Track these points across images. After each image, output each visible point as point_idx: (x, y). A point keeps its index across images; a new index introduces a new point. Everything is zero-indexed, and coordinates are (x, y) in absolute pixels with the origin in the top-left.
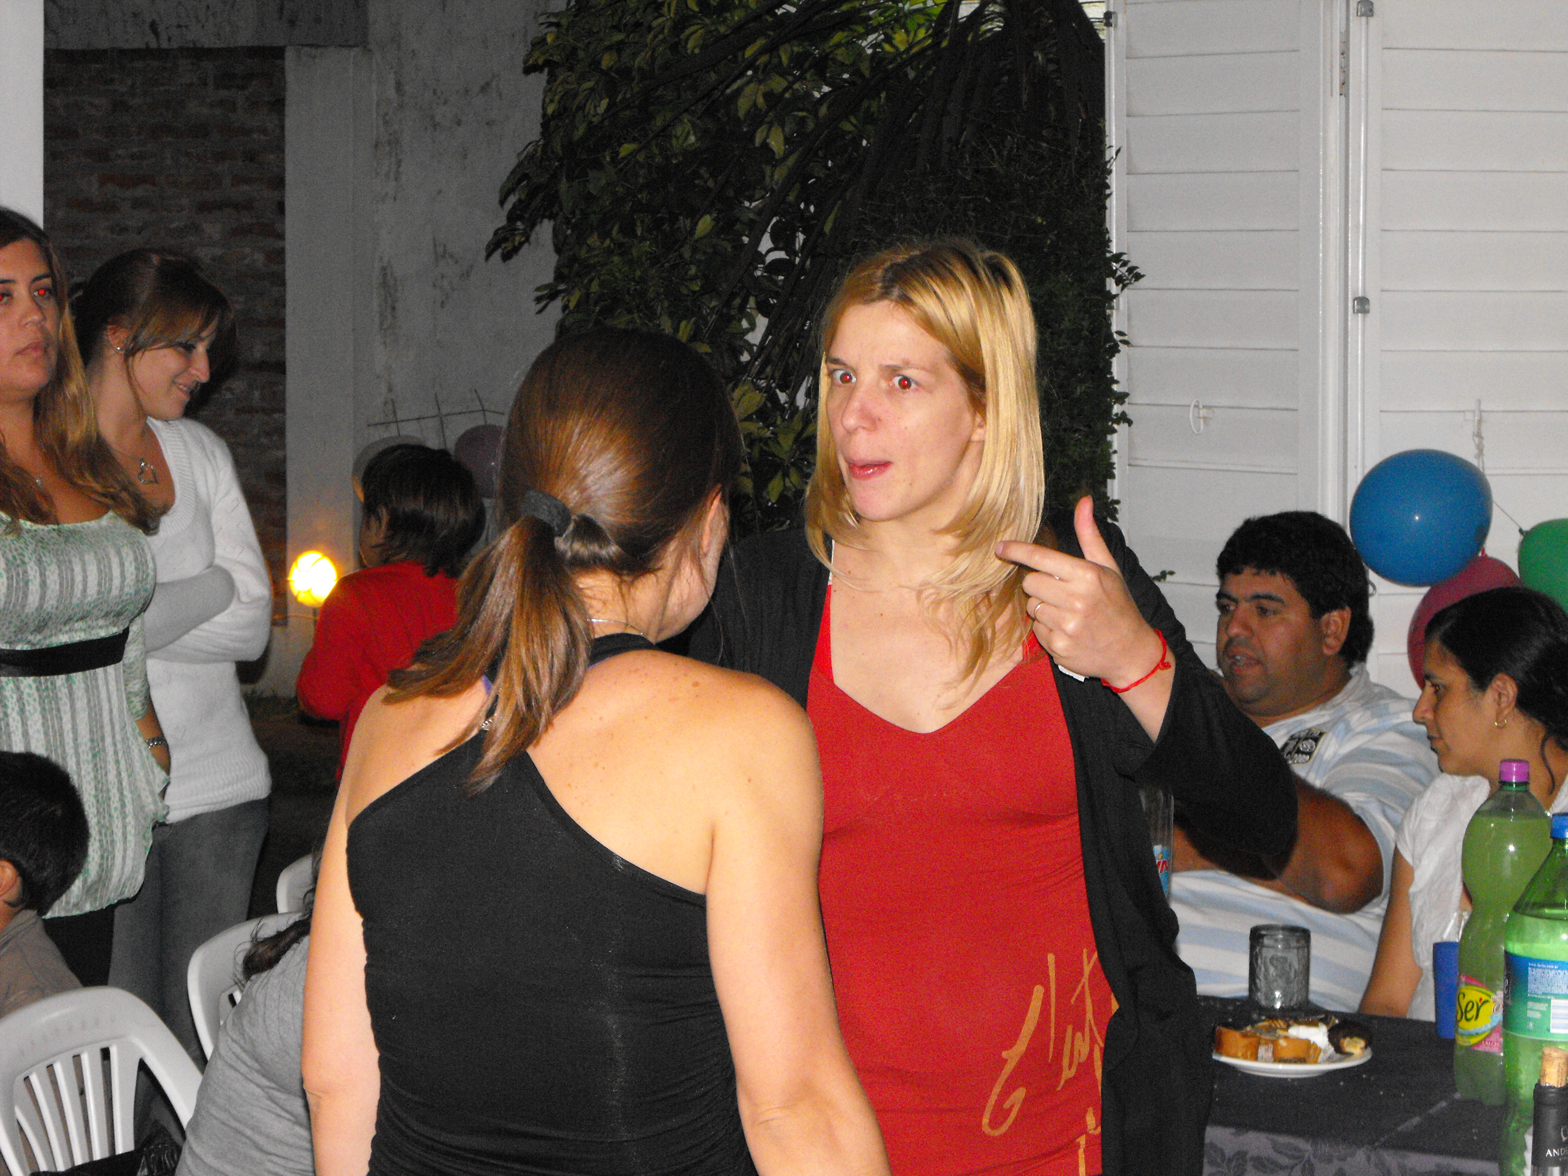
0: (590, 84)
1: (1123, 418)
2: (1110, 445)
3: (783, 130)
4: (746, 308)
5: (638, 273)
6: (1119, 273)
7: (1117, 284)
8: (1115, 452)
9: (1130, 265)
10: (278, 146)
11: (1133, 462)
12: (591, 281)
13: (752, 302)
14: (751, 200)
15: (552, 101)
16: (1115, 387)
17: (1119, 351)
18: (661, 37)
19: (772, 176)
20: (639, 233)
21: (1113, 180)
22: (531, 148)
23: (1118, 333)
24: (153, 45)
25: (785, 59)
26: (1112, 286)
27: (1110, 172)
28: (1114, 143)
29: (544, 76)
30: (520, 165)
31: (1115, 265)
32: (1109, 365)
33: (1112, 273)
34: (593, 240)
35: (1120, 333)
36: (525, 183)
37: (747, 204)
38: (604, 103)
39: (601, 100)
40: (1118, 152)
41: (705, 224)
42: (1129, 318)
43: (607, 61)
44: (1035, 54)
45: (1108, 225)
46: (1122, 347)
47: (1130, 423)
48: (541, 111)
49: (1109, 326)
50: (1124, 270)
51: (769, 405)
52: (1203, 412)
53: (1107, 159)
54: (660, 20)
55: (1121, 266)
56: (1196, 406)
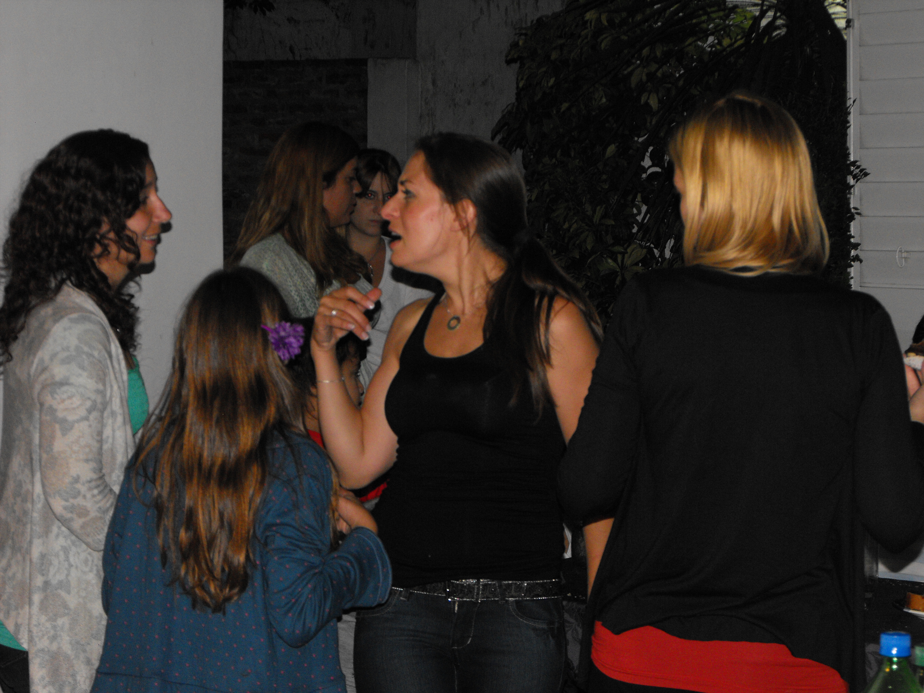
0: (544, 69)
1: (857, 258)
2: (849, 274)
3: (657, 96)
4: (635, 201)
5: (572, 178)
6: (855, 173)
7: (854, 179)
8: (852, 278)
9: (861, 168)
10: (364, 117)
11: (862, 285)
12: (544, 184)
13: (639, 198)
14: (639, 137)
15: (522, 79)
16: (852, 240)
17: (854, 219)
18: (586, 41)
19: (651, 122)
20: (572, 155)
21: (851, 118)
22: (509, 107)
23: (854, 208)
24: (291, 58)
25: (658, 54)
26: (851, 181)
27: (849, 113)
28: (852, 97)
29: (518, 65)
30: (503, 117)
31: (852, 168)
32: (849, 227)
33: (851, 173)
34: (546, 160)
35: (855, 208)
36: (506, 127)
37: (636, 139)
38: (552, 81)
39: (550, 78)
40: (854, 102)
41: (611, 149)
42: (861, 200)
43: (554, 56)
44: (805, 48)
45: (848, 145)
46: (856, 216)
47: (861, 261)
48: (515, 85)
49: (849, 204)
50: (858, 171)
51: (649, 257)
52: (904, 255)
53: (848, 105)
54: (586, 31)
55: (856, 169)
56: (900, 251)
